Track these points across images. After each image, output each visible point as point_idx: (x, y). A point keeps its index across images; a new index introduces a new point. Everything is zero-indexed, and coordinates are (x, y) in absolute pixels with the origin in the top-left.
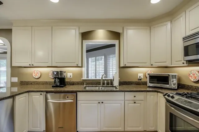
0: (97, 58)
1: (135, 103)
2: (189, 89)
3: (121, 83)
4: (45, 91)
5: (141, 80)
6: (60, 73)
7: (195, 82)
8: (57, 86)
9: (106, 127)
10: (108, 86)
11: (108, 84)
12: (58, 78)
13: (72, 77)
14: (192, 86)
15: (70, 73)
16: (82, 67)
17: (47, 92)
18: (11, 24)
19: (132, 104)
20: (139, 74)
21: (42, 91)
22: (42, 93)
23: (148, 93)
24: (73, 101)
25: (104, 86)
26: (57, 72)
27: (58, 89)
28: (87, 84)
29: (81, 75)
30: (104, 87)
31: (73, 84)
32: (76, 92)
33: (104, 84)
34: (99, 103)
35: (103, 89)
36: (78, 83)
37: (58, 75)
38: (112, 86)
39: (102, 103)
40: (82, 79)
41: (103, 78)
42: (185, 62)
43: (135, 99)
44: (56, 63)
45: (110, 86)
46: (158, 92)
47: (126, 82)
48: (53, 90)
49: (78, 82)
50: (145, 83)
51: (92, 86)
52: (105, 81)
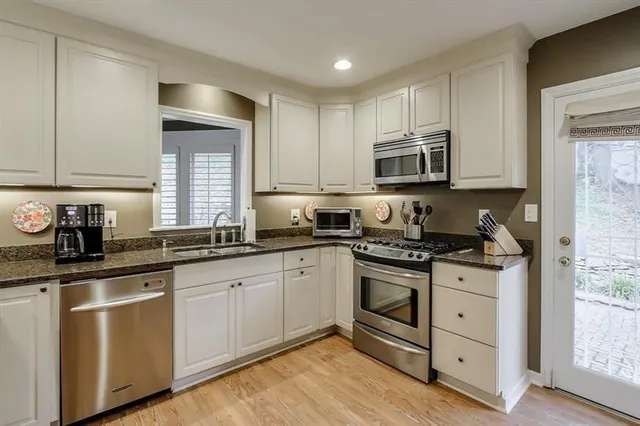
1: (302, 273)
2: (375, 236)
3: (261, 235)
4: (58, 277)
5: (297, 224)
6: (90, 209)
7: (383, 222)
9: (249, 345)
10: (228, 244)
11: (229, 239)
14: (379, 230)
15: (117, 212)
16: (152, 190)
19: (296, 276)
20: (291, 210)
21: (47, 278)
22: (49, 284)
23: (323, 249)
24: (163, 293)
25: (219, 245)
29: (148, 215)
31: (122, 247)
33: (218, 240)
34: (233, 286)
36: (140, 245)
38: (238, 243)
39: (240, 284)
40: (151, 229)
41: (218, 224)
42: (375, 187)
43: (302, 264)
44: (73, 174)
45: (233, 243)
46: (335, 245)
47: (268, 231)
49: (138, 240)
50: (308, 231)
51: (189, 250)
52: (223, 233)
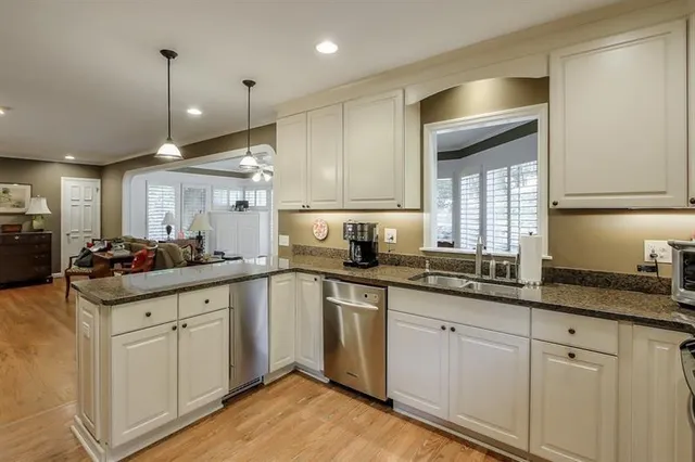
0: (514, 168)
1: (572, 356)
4: (323, 273)
6: (359, 227)
8: (354, 265)
10: (499, 279)
11: (500, 271)
12: (357, 243)
13: (395, 241)
15: (390, 230)
16: (421, 210)
17: (329, 276)
18: (275, 113)
20: (646, 242)
21: (317, 273)
22: (318, 277)
24: (377, 308)
25: (487, 278)
26: (355, 226)
27: (358, 273)
28: (433, 266)
29: (419, 235)
30: (486, 281)
31: (396, 261)
32: (384, 285)
33: (485, 271)
34: (443, 328)
35: (478, 287)
36: (411, 262)
37: (356, 235)
38: (513, 280)
39: (453, 330)
40: (421, 249)
45: (507, 279)
47: (580, 272)
48: (346, 273)
49: (410, 257)
50: (664, 288)
51: (449, 276)
52: (493, 263)
